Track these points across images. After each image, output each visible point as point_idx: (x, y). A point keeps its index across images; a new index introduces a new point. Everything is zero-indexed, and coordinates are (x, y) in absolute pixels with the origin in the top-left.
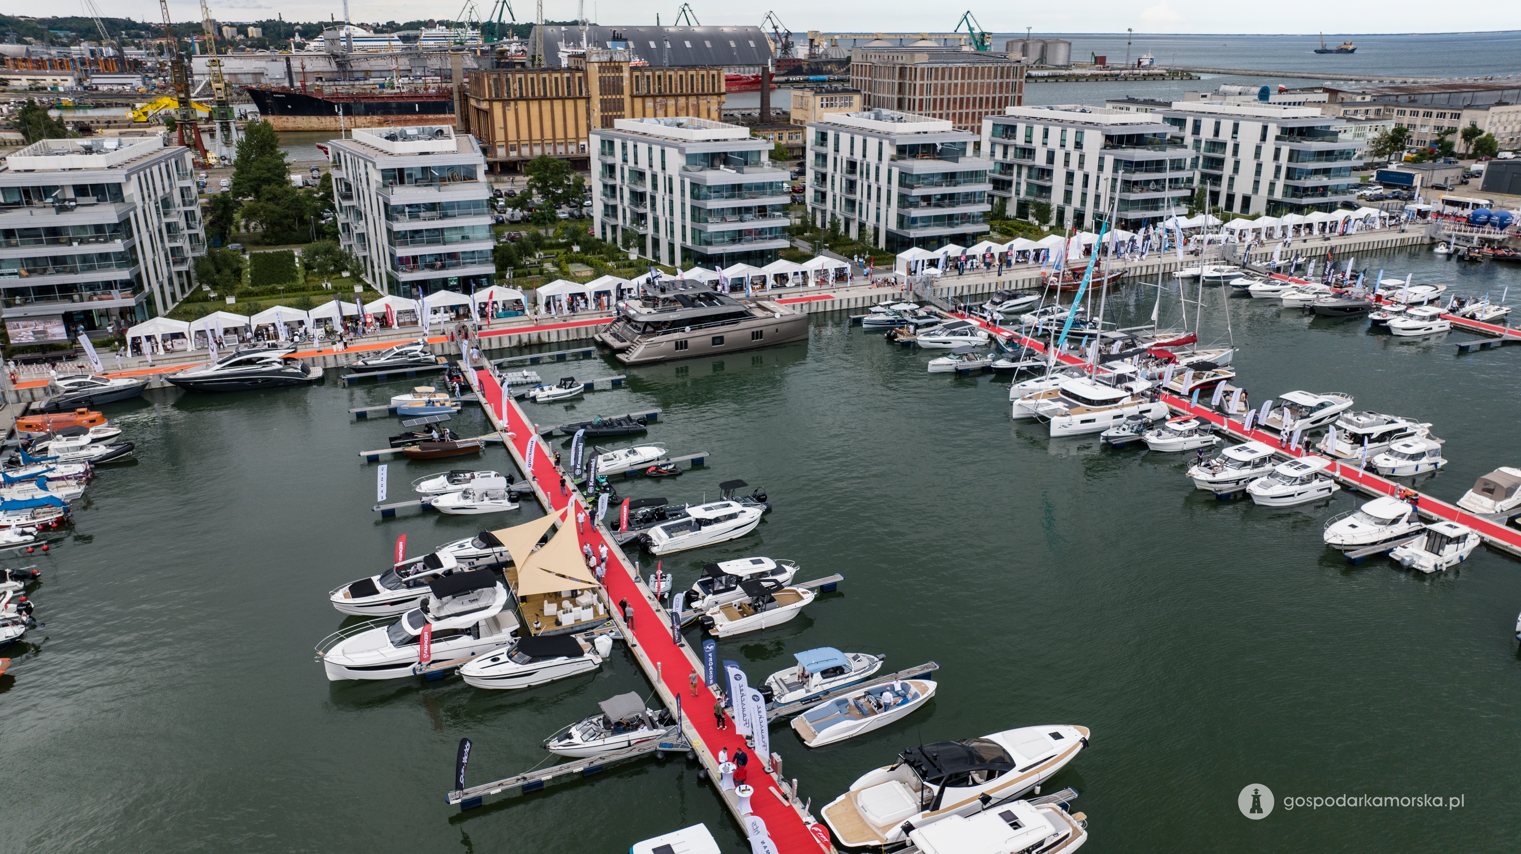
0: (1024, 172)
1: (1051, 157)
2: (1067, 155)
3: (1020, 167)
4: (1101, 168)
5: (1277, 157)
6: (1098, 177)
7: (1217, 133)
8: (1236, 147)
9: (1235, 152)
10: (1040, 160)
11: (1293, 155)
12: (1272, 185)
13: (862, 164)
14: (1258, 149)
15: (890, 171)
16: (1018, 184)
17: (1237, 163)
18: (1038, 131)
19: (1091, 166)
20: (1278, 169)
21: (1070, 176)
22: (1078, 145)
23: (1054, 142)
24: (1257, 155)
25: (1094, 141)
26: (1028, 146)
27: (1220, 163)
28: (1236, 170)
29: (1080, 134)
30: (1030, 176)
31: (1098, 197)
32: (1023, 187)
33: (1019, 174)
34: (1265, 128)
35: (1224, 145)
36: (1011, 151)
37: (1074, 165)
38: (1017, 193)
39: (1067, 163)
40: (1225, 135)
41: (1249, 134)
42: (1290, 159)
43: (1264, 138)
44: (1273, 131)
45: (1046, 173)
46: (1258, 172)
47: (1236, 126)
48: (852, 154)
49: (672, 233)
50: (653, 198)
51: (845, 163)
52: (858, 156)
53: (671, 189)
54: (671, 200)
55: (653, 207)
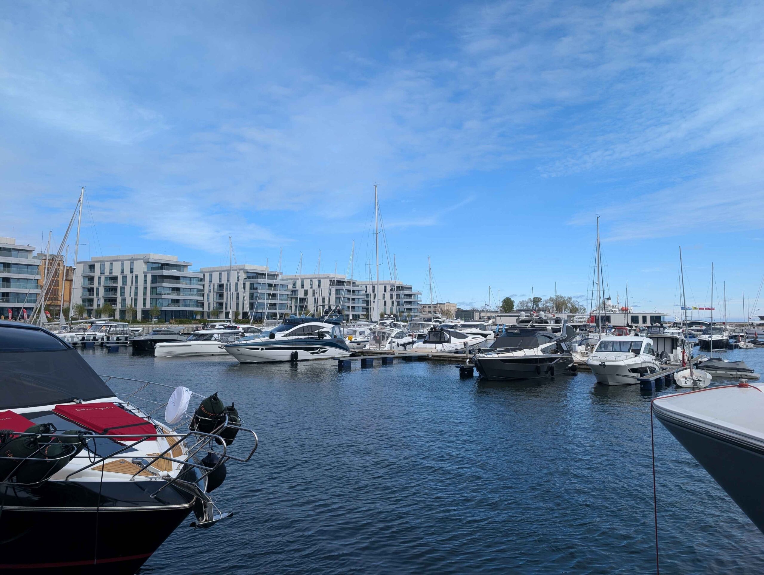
1: (306, 293)
2: (314, 291)
4: (330, 294)
5: (391, 298)
6: (329, 298)
7: (366, 290)
8: (375, 295)
9: (375, 298)
10: (301, 295)
13: (227, 285)
14: (384, 295)
15: (244, 284)
18: (299, 283)
20: (393, 302)
21: (316, 299)
22: (319, 286)
23: (307, 286)
24: (384, 298)
25: (325, 284)
26: (294, 289)
28: (376, 304)
29: (319, 281)
30: (296, 302)
34: (385, 287)
35: (370, 295)
37: (317, 295)
39: (314, 294)
40: (370, 291)
41: (379, 290)
42: (397, 298)
43: (385, 291)
45: (303, 300)
46: (385, 304)
47: (374, 288)
48: (220, 281)
49: (136, 304)
50: (122, 289)
51: (216, 287)
52: (224, 281)
53: (136, 282)
54: (136, 288)
55: (122, 294)
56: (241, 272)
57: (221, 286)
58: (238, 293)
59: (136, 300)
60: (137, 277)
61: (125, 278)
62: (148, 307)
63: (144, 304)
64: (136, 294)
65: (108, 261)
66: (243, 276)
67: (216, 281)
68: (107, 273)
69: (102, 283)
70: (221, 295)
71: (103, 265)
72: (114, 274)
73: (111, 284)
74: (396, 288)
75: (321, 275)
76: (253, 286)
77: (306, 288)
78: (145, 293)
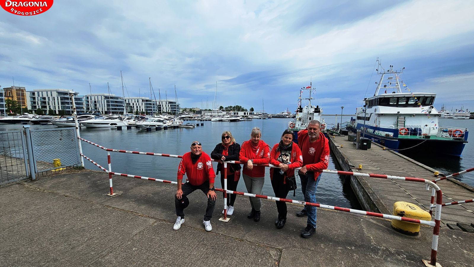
0: (129, 107)
1: (133, 104)
2: (136, 103)
4: (142, 105)
7: (159, 104)
8: (162, 105)
9: (163, 106)
10: (131, 105)
11: (171, 106)
12: (169, 110)
16: (128, 109)
17: (163, 108)
18: (130, 101)
19: (140, 105)
20: (169, 108)
22: (138, 102)
24: (166, 106)
25: (140, 101)
26: (129, 103)
27: (160, 108)
28: (163, 109)
29: (138, 100)
30: (130, 108)
31: (142, 109)
35: (160, 105)
36: (126, 104)
37: (137, 105)
38: (128, 111)
41: (164, 103)
42: (170, 106)
44: (167, 103)
46: (166, 109)
48: (95, 99)
49: (55, 108)
50: (48, 102)
51: (93, 102)
52: (96, 100)
53: (54, 100)
54: (54, 102)
55: (49, 104)
56: (103, 96)
57: (95, 102)
58: (102, 104)
59: (55, 107)
60: (54, 98)
61: (49, 98)
62: (60, 109)
63: (59, 108)
64: (55, 104)
65: (41, 91)
66: (103, 98)
67: (93, 100)
68: (41, 96)
69: (39, 100)
70: (96, 105)
71: (38, 93)
72: (44, 96)
73: (43, 100)
74: (170, 103)
75: (138, 98)
76: (108, 102)
77: (133, 102)
78: (58, 104)
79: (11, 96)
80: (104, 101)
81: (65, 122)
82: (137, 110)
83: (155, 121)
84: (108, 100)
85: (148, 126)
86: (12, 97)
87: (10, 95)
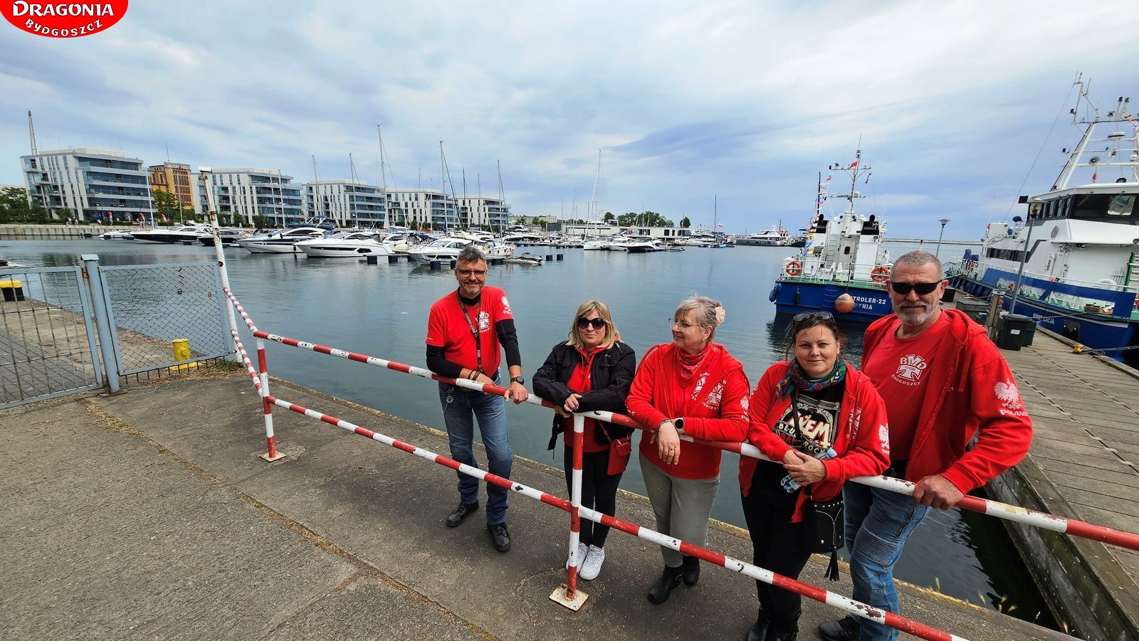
0: (397, 211)
1: (406, 205)
2: (413, 203)
3: (395, 209)
4: (426, 207)
5: (485, 211)
7: (464, 204)
8: (471, 208)
9: (471, 211)
10: (403, 206)
11: (489, 210)
12: (484, 221)
13: (331, 197)
14: (478, 208)
16: (395, 216)
17: (472, 214)
18: (400, 196)
19: (422, 206)
20: (485, 214)
21: (415, 211)
22: (416, 199)
23: (407, 199)
24: (478, 211)
25: (422, 197)
27: (466, 214)
28: (472, 216)
29: (416, 195)
30: (398, 213)
31: (426, 217)
32: (397, 217)
33: (395, 213)
34: (479, 201)
35: (466, 208)
36: (390, 204)
37: (415, 207)
38: (395, 220)
39: (413, 206)
40: (467, 205)
41: (474, 204)
43: (479, 205)
44: (482, 202)
46: (479, 217)
48: (326, 193)
49: (246, 211)
50: (234, 197)
51: (322, 198)
52: (329, 194)
53: (244, 193)
54: (245, 198)
55: (234, 202)
56: (341, 186)
57: (326, 198)
58: (340, 204)
59: (246, 207)
60: (244, 188)
61: (234, 188)
62: (257, 214)
63: (254, 211)
64: (245, 202)
65: (218, 173)
66: (343, 189)
67: (322, 193)
68: (219, 184)
69: (216, 193)
70: (327, 206)
71: (214, 177)
72: (225, 185)
73: (223, 193)
74: (488, 202)
75: (417, 190)
76: (351, 198)
77: (406, 201)
78: (253, 202)
79: (164, 183)
80: (345, 196)
81: (266, 243)
82: (415, 218)
83: (449, 247)
84: (351, 193)
85: (434, 257)
86: (167, 186)
87: (162, 182)
